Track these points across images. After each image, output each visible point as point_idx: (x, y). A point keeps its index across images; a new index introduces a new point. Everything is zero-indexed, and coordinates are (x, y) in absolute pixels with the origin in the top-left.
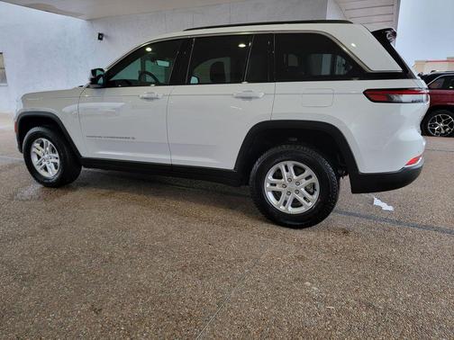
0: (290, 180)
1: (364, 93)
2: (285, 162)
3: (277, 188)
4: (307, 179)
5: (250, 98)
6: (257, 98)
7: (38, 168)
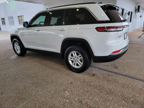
0: (75, 57)
1: (96, 28)
2: (74, 51)
3: (72, 59)
4: (80, 57)
5: (63, 30)
6: (65, 30)
7: (16, 50)
